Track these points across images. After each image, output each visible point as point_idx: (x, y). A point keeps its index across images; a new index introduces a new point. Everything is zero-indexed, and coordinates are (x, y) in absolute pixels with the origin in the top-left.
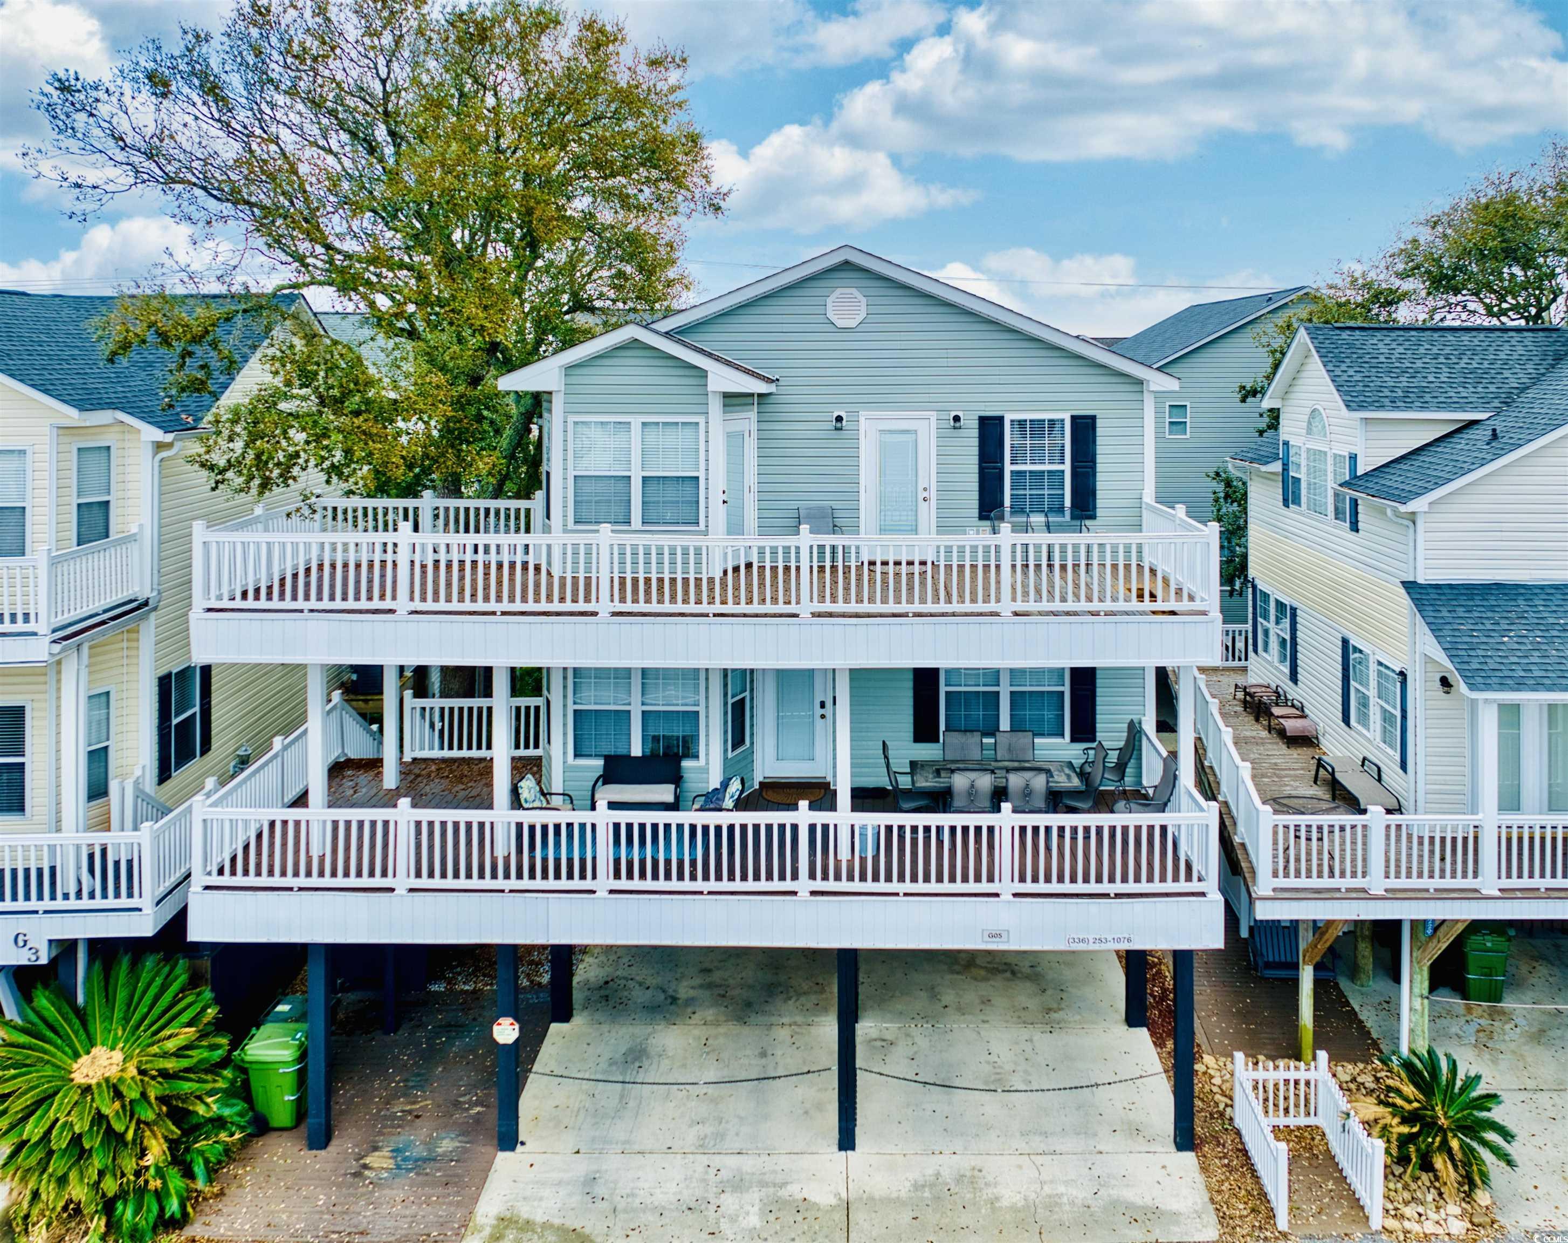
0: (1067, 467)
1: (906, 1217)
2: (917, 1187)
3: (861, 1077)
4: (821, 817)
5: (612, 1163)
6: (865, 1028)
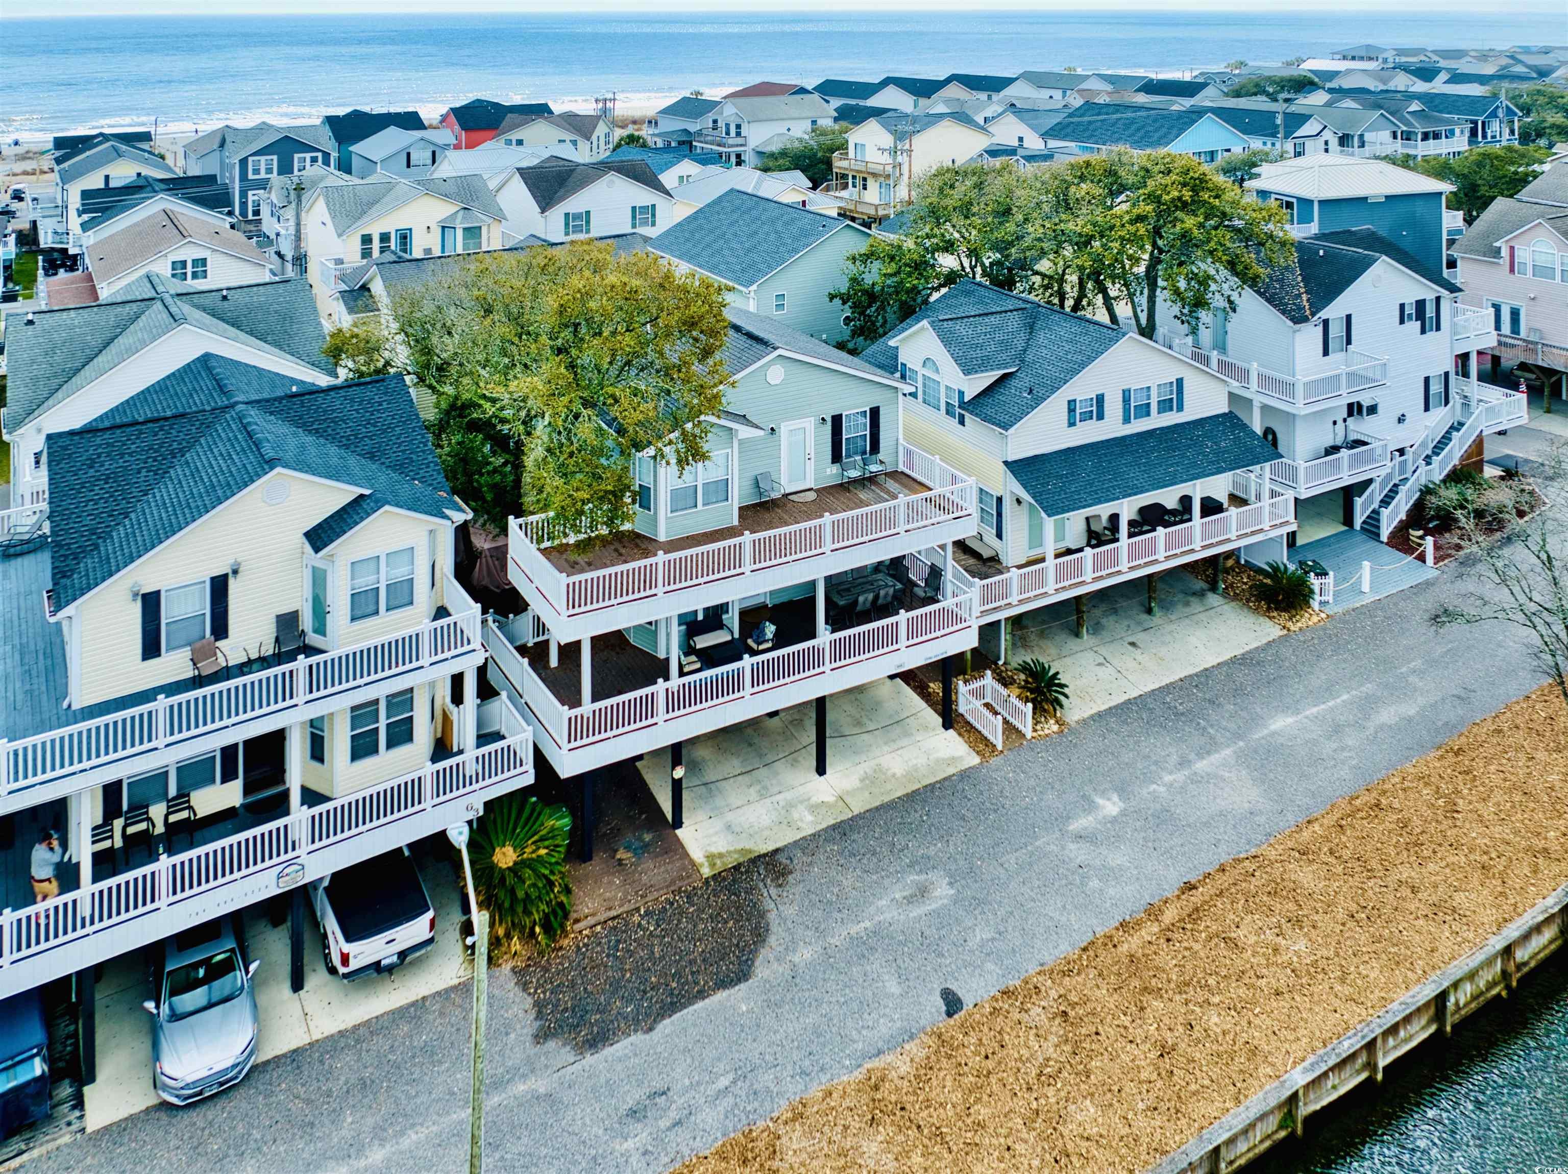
0: (868, 432)
1: (867, 794)
2: (862, 780)
4: (833, 637)
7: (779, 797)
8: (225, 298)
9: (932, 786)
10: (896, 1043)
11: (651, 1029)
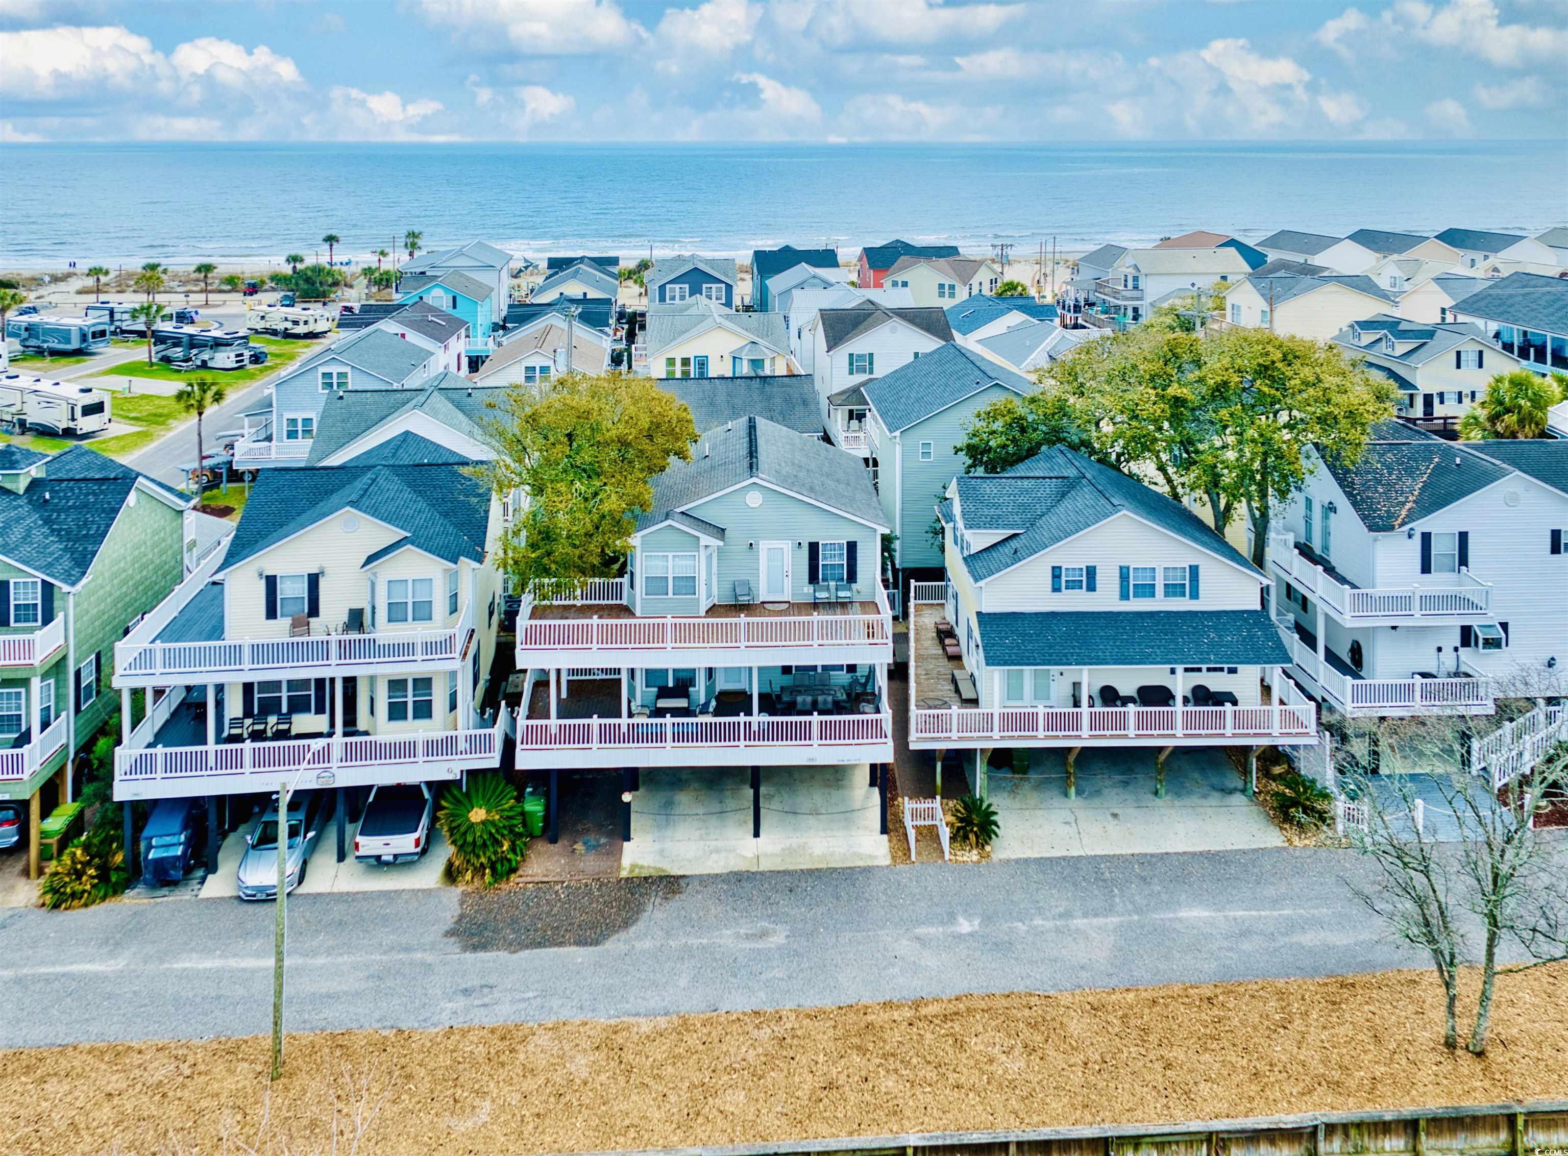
0: (845, 563)
1: (780, 859)
2: (783, 850)
3: (762, 811)
4: (748, 719)
5: (668, 845)
6: (763, 790)
7: (714, 843)
8: (470, 395)
9: (835, 869)
10: (651, 1014)
11: (514, 952)
